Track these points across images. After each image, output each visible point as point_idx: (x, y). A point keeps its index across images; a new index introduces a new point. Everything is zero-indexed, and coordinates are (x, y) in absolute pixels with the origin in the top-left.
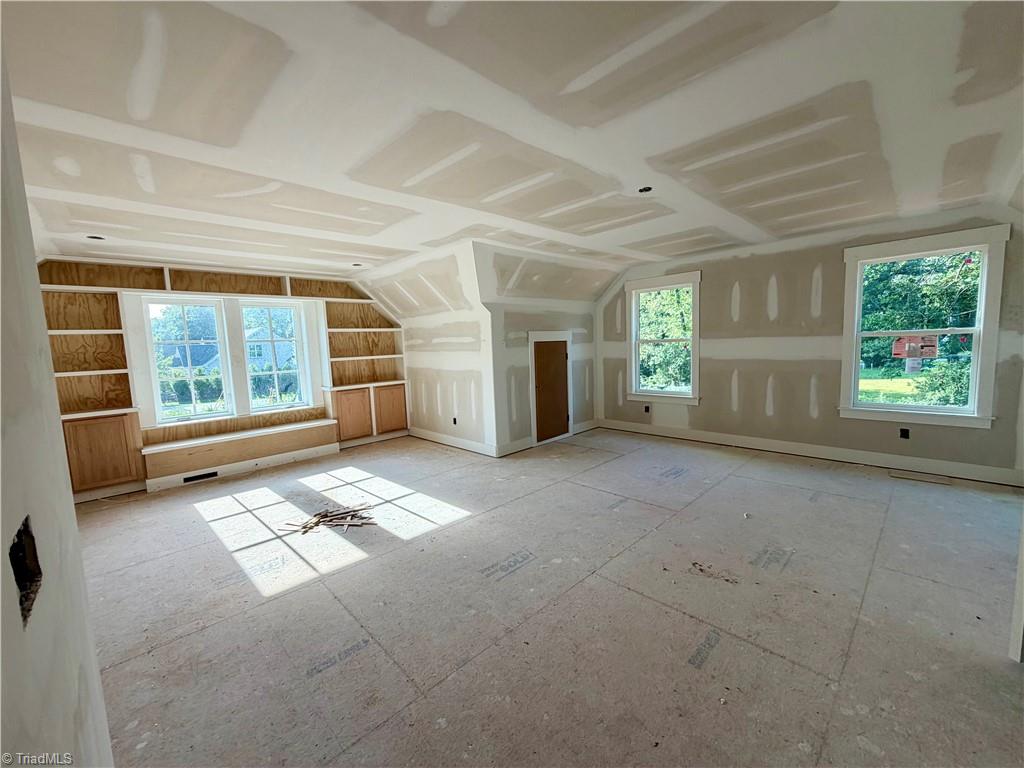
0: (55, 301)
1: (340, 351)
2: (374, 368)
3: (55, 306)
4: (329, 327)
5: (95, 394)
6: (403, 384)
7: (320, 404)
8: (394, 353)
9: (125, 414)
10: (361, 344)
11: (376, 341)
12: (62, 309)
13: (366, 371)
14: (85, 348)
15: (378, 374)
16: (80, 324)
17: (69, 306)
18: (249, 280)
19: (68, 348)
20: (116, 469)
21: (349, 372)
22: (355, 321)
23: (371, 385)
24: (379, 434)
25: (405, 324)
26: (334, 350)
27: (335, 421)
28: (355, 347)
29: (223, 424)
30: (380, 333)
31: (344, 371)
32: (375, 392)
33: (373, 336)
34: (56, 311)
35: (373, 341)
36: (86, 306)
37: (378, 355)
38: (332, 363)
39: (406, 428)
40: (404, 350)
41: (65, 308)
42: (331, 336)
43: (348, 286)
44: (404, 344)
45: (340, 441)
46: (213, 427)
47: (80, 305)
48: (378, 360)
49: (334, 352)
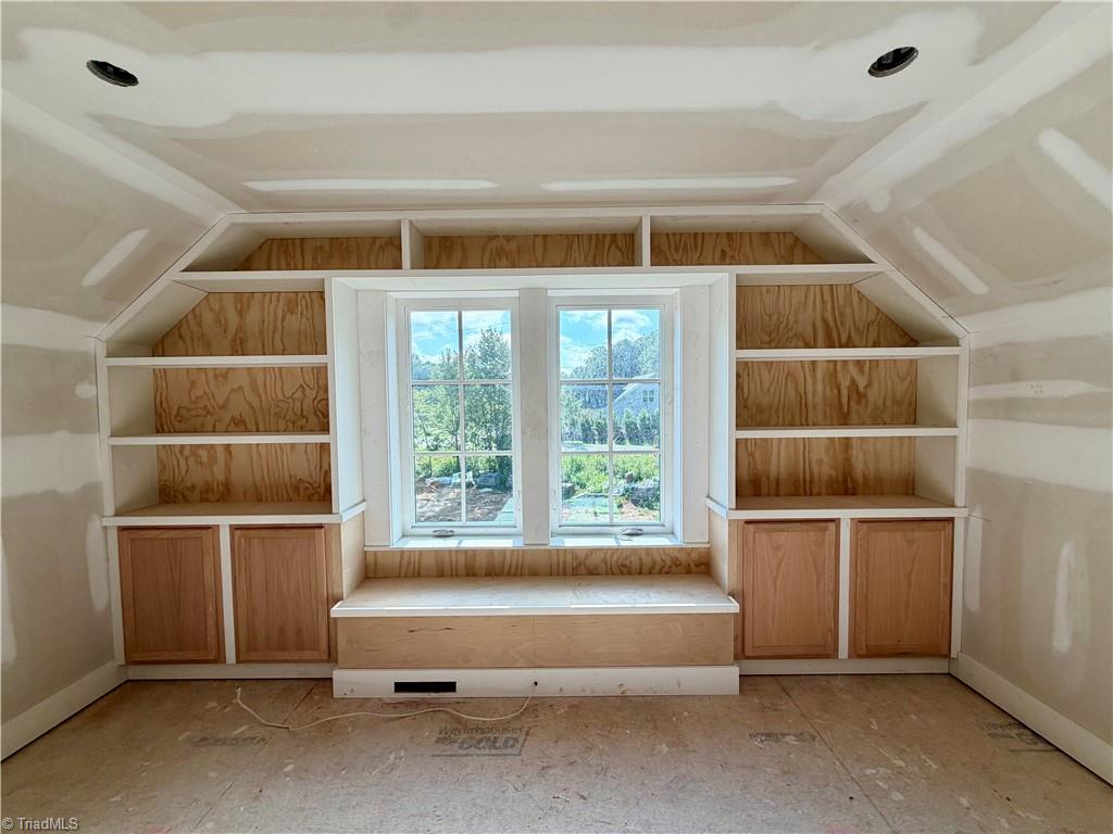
0: (272, 307)
1: (761, 410)
2: (848, 460)
3: (272, 317)
4: (739, 347)
5: (311, 476)
6: (951, 520)
7: (698, 540)
8: (913, 421)
9: (320, 526)
10: (818, 390)
11: (862, 383)
12: (279, 323)
13: (824, 467)
14: (304, 390)
15: (859, 476)
16: (299, 348)
17: (288, 316)
18: (570, 247)
19: (282, 389)
20: (299, 631)
21: (778, 465)
22: (809, 331)
23: (846, 515)
24: (855, 653)
25: (973, 332)
26: (746, 406)
27: (733, 607)
28: (803, 404)
29: (498, 559)
30: (874, 363)
31: (768, 462)
32: (855, 533)
33: (853, 370)
34: (271, 328)
35: (853, 383)
36: (309, 316)
37: (862, 424)
38: (738, 441)
39: (947, 656)
40: (962, 417)
41: (283, 318)
42: (743, 371)
43: (797, 239)
44: (963, 395)
45: (740, 655)
46: (481, 561)
47: (302, 314)
48: (862, 439)
49: (748, 413)
